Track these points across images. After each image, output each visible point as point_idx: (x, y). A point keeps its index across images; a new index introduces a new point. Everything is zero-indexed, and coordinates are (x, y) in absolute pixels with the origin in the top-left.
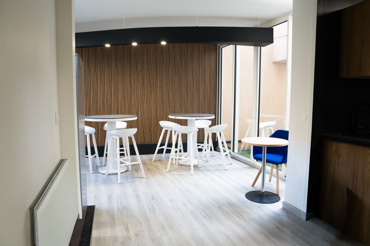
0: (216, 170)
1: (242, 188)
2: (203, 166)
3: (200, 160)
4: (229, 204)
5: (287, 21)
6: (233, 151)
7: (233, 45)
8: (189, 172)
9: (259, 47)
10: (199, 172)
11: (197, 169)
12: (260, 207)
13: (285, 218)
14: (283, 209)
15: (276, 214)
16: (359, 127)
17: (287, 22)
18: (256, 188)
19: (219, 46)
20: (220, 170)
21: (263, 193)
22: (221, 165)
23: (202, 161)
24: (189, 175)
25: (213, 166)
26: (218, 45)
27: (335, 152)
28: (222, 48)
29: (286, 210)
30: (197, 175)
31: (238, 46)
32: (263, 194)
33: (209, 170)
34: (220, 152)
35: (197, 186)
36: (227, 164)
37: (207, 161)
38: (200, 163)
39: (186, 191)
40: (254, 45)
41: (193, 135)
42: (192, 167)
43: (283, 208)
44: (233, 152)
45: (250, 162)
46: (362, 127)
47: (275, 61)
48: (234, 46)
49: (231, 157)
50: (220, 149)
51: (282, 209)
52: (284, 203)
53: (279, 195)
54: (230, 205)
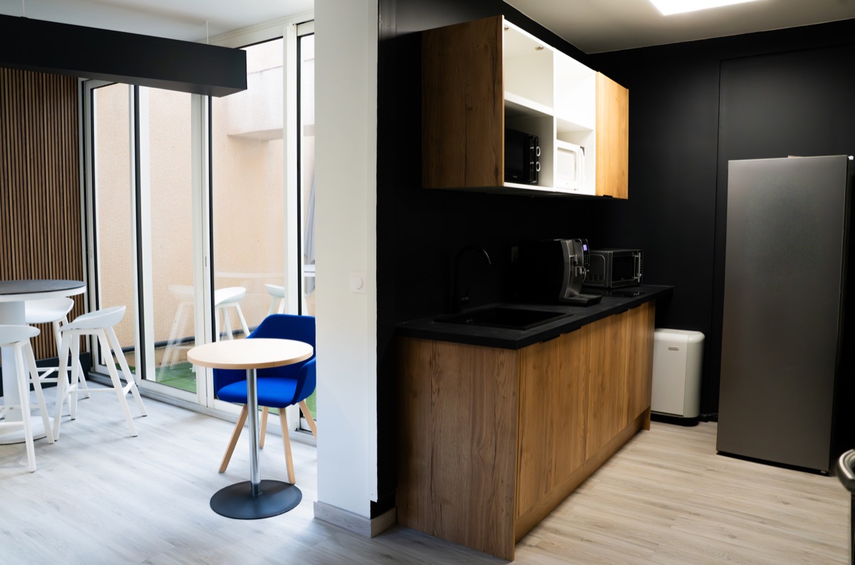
0: (105, 441)
1: (193, 483)
2: (62, 435)
3: (51, 419)
4: (173, 543)
5: (282, 37)
6: (143, 377)
7: (130, 83)
8: (21, 463)
9: (207, 97)
10: (52, 459)
11: (43, 448)
12: (259, 532)
13: (329, 547)
14: (318, 520)
15: (305, 540)
16: (463, 299)
17: (282, 39)
18: (232, 478)
19: (83, 82)
20: (119, 440)
21: (256, 486)
22: (114, 424)
23: (56, 421)
24: (21, 474)
25: (91, 431)
26: (80, 80)
27: (431, 364)
28: (92, 90)
29: (324, 523)
30: (49, 471)
31: (142, 89)
32: (257, 493)
33: (82, 447)
34: (113, 387)
35: (58, 508)
36: (133, 418)
37: (70, 418)
38: (52, 427)
39: (27, 533)
40: (193, 91)
41: (24, 348)
42: (30, 445)
43: (315, 518)
44: (143, 381)
45: (196, 401)
46: (467, 298)
47: (233, 133)
48: (133, 86)
49: (142, 395)
50: (109, 377)
51: (313, 522)
52: (317, 506)
53: (295, 485)
54: (176, 545)
